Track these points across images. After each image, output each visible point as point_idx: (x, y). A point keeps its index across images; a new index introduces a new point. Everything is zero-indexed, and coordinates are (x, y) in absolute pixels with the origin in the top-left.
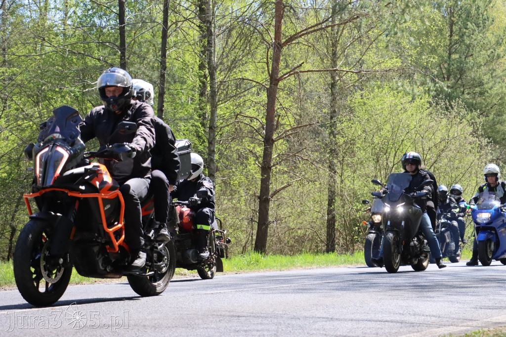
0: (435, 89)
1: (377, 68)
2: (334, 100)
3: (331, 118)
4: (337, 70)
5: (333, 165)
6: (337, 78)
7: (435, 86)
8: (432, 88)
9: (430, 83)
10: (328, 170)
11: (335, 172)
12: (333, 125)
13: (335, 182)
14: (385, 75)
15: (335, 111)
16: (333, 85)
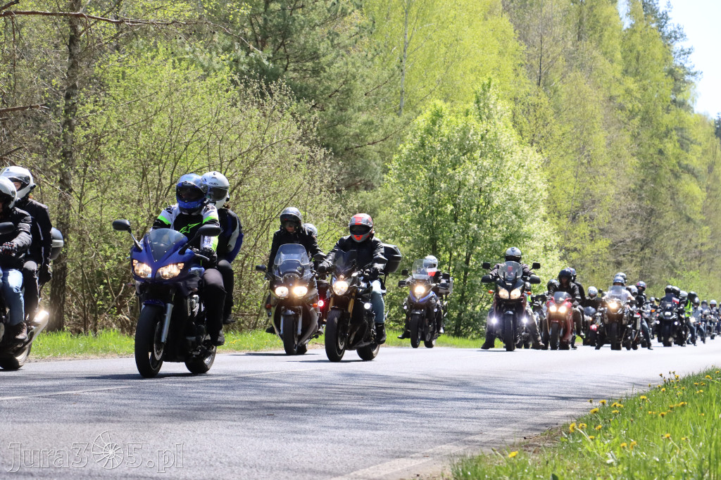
0: (247, 60)
1: (151, 18)
2: (73, 66)
3: (68, 97)
4: (82, 16)
5: (68, 179)
6: (81, 28)
7: (247, 55)
8: (242, 60)
9: (240, 51)
10: (58, 188)
11: (71, 190)
12: (70, 109)
13: (69, 206)
14: (164, 31)
15: (74, 87)
16: (73, 40)
